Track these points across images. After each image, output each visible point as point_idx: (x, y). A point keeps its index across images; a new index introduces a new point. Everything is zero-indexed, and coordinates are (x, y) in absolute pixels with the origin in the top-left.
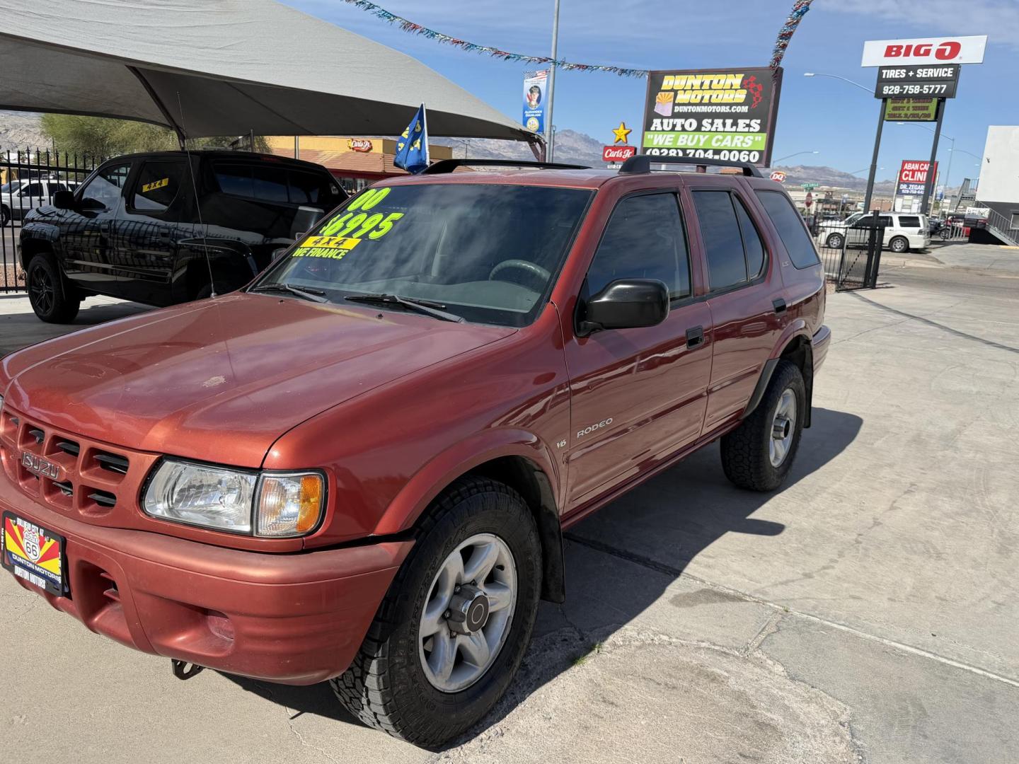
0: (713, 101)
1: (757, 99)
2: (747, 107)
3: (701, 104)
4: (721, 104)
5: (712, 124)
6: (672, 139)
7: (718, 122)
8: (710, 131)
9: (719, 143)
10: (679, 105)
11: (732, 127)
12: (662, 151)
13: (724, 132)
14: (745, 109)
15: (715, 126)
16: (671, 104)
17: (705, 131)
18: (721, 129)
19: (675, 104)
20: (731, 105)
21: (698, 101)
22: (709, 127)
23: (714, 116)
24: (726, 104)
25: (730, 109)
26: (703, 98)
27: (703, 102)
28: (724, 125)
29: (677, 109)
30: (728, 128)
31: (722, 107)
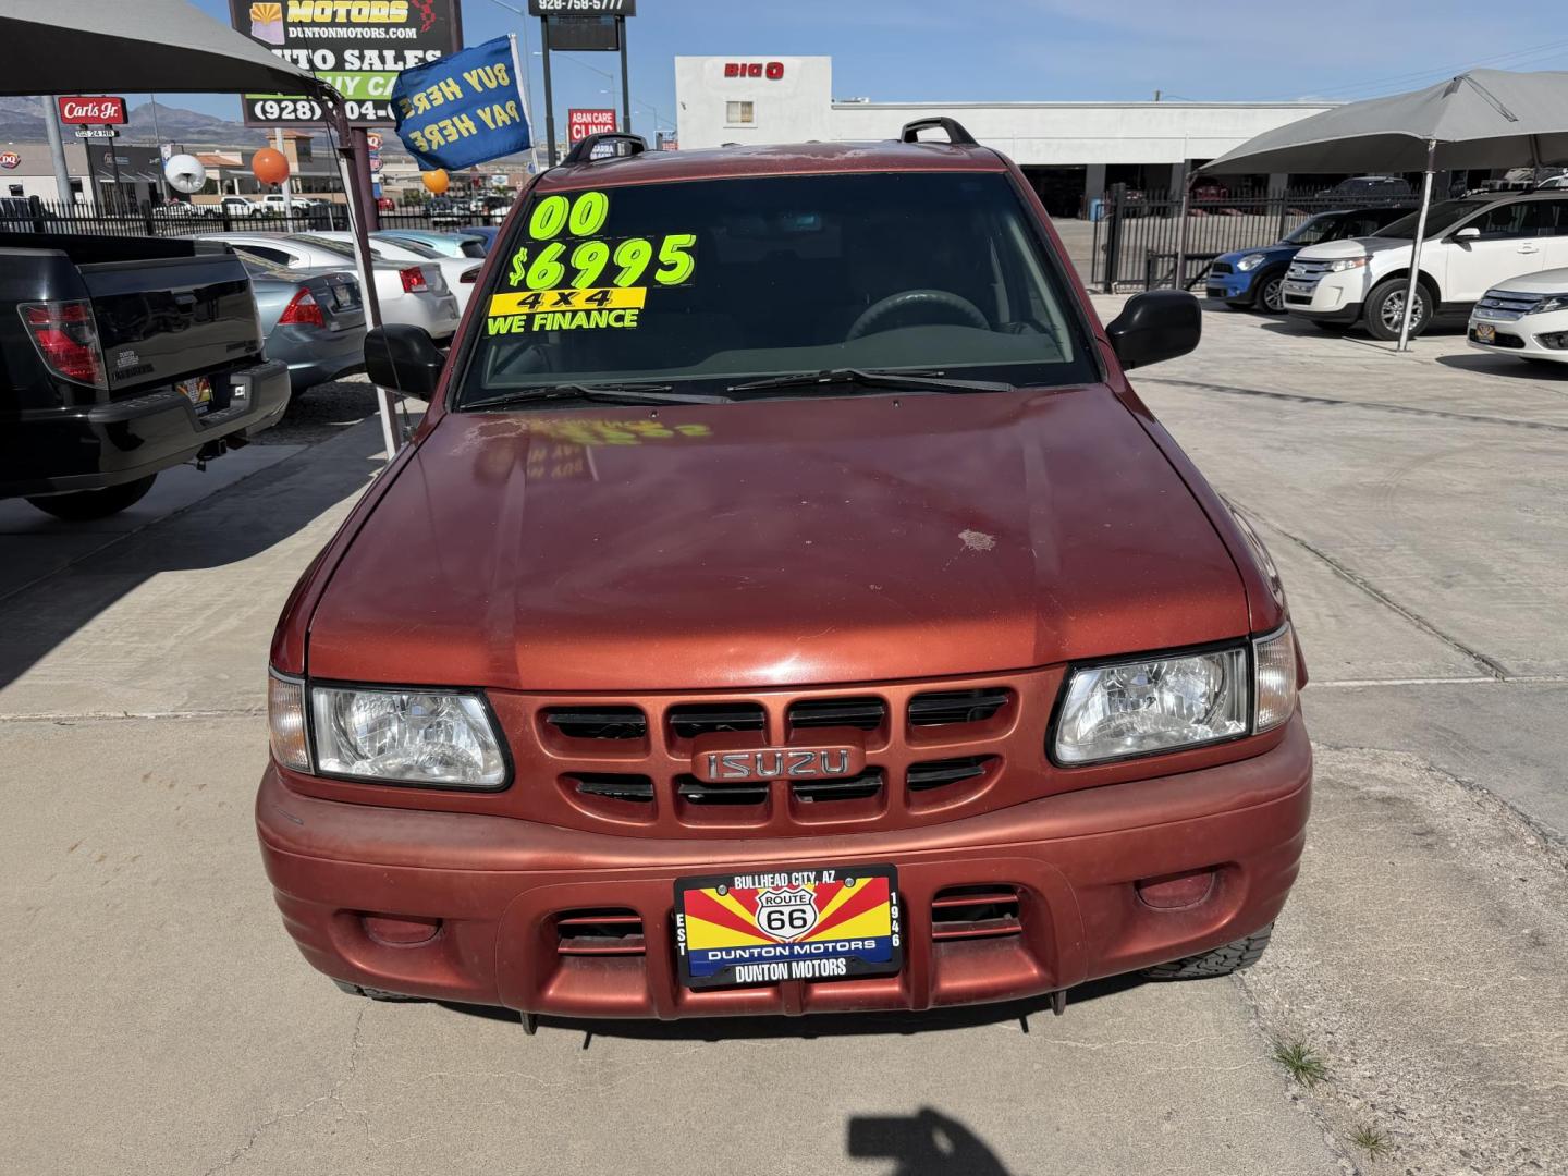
1: (428, 17)
2: (414, 30)
3: (333, 24)
4: (369, 25)
5: (361, 58)
7: (372, 55)
8: (360, 70)
9: (380, 90)
10: (295, 25)
11: (396, 63)
12: (283, 105)
13: (384, 71)
14: (411, 33)
15: (367, 61)
16: (281, 25)
17: (351, 70)
18: (378, 66)
19: (287, 25)
20: (387, 26)
21: (327, 18)
22: (357, 64)
23: (362, 45)
24: (378, 25)
25: (387, 33)
27: (337, 20)
28: (382, 60)
29: (294, 33)
30: (390, 65)
31: (373, 30)
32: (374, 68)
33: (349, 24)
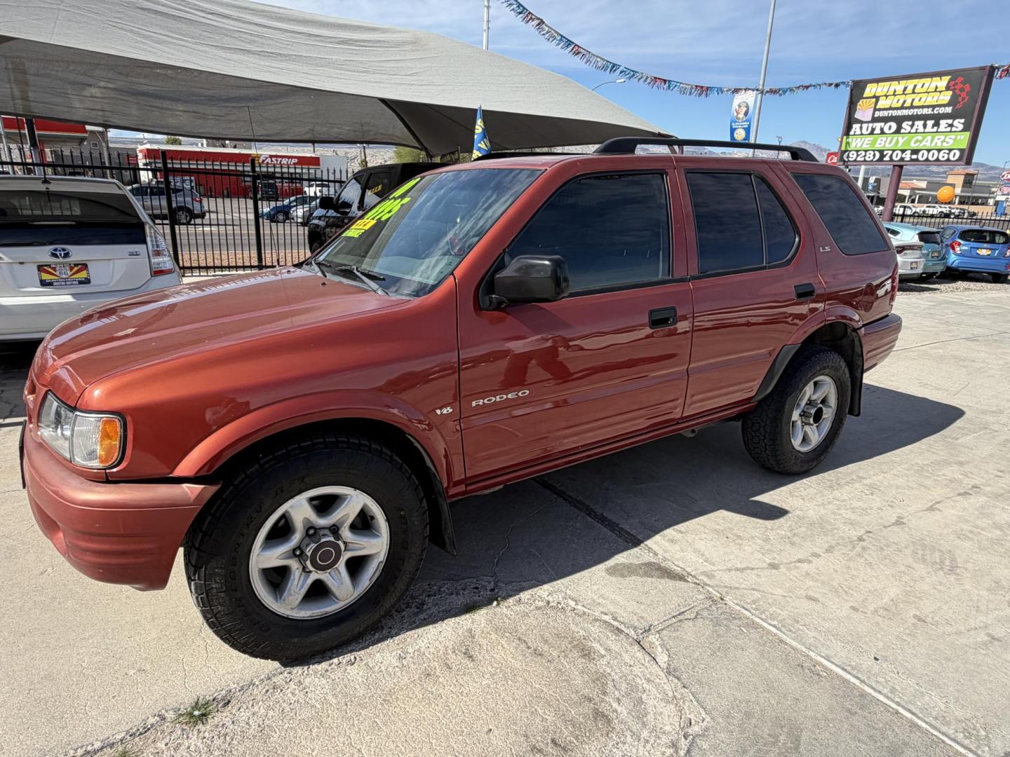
0: (916, 103)
1: (963, 99)
2: (951, 108)
3: (902, 108)
4: (923, 107)
5: (912, 126)
6: (870, 142)
7: (919, 124)
8: (910, 133)
9: (918, 143)
10: (880, 110)
11: (933, 127)
12: (859, 153)
13: (924, 133)
14: (949, 110)
15: (915, 127)
16: (872, 109)
17: (904, 133)
18: (921, 129)
19: (875, 110)
20: (934, 107)
21: (899, 105)
22: (908, 129)
23: (913, 118)
24: (928, 107)
25: (933, 110)
26: (904, 102)
27: (905, 105)
28: (925, 126)
29: (877, 114)
30: (929, 129)
31: (924, 109)
32: (918, 131)
33: (912, 107)
